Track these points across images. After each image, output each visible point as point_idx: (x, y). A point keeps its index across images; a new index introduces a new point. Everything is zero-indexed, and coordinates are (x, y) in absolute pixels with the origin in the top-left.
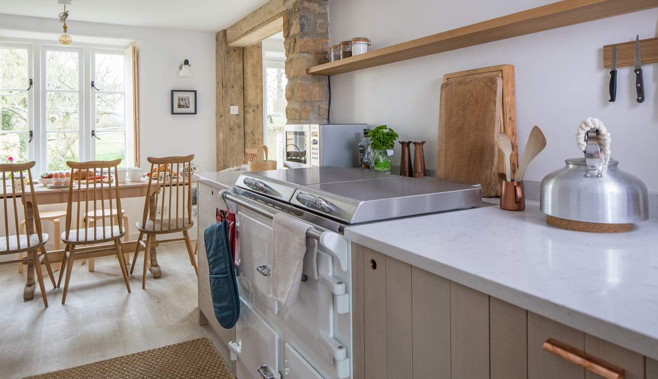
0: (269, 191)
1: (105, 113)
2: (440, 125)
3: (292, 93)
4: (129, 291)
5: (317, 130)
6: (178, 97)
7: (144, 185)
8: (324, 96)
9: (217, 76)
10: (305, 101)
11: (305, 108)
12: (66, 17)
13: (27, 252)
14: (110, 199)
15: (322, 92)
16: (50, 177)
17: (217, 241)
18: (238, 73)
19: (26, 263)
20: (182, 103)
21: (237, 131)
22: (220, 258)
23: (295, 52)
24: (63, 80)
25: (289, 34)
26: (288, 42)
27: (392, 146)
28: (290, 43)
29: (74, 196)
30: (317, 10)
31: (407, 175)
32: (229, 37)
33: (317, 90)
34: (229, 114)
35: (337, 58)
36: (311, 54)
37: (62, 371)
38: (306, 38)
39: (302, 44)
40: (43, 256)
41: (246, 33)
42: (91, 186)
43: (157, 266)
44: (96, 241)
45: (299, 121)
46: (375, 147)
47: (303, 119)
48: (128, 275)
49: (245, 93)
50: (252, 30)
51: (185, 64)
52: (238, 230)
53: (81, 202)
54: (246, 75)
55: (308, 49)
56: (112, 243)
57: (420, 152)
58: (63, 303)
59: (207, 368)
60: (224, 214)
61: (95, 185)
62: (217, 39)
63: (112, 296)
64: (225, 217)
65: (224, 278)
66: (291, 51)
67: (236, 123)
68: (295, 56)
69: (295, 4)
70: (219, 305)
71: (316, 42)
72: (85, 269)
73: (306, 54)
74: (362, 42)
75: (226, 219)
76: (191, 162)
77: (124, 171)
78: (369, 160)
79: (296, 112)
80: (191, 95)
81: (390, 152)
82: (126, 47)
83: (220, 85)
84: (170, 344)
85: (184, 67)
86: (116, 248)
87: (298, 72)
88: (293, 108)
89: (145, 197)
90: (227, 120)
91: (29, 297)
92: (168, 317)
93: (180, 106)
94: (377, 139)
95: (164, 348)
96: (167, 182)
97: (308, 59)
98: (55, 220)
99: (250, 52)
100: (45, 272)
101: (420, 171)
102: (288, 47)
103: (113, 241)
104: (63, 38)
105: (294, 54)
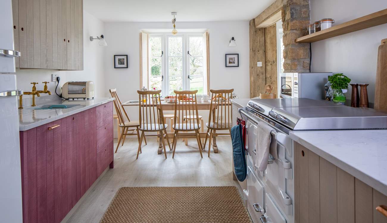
0: (261, 110)
1: (199, 66)
2: (378, 74)
3: (287, 54)
4: (202, 157)
5: (297, 76)
6: (229, 58)
7: (209, 104)
8: (307, 56)
9: (250, 45)
10: (294, 59)
11: (294, 63)
12: (175, 21)
13: (159, 132)
14: (193, 110)
15: (305, 53)
16: (168, 98)
17: (236, 134)
18: (262, 43)
19: (159, 137)
20: (231, 61)
21: (261, 76)
22: (238, 144)
23: (288, 30)
24: (180, 50)
25: (285, 19)
26: (284, 24)
27: (347, 87)
28: (285, 24)
29: (178, 107)
30: (302, 3)
31: (355, 106)
32: (256, 23)
33: (302, 52)
34: (257, 66)
35: (312, 32)
36: (298, 30)
37: (169, 187)
38: (294, 22)
39: (292, 25)
40: (165, 135)
41: (265, 20)
42: (185, 103)
43: (216, 146)
44: (187, 130)
45: (290, 71)
46: (334, 87)
47: (293, 70)
48: (202, 149)
49: (266, 54)
50: (267, 18)
51: (232, 40)
52: (247, 130)
53: (184, 111)
54: (266, 44)
55: (296, 27)
56: (194, 132)
57: (364, 91)
58: (173, 158)
59: (233, 201)
60: (240, 121)
61: (186, 103)
62: (250, 24)
63: (194, 158)
64: (240, 123)
65: (239, 154)
66: (286, 29)
67: (261, 71)
68: (288, 32)
69: (288, 2)
70: (237, 168)
71: (301, 23)
72: (184, 144)
73: (294, 30)
74: (327, 21)
75: (241, 123)
76: (232, 93)
77: (201, 96)
78: (329, 95)
79: (289, 65)
80: (236, 56)
81: (345, 91)
82: (203, 33)
83: (252, 50)
84: (217, 186)
85: (232, 41)
86: (197, 135)
87: (289, 42)
88: (287, 63)
89: (210, 110)
90: (255, 69)
91: (160, 153)
92: (218, 172)
93: (230, 63)
94: (335, 82)
95: (214, 187)
96: (220, 103)
97: (296, 34)
98: (171, 118)
99: (269, 30)
100: (166, 142)
101: (364, 104)
102: (284, 27)
103: (195, 131)
104: (174, 31)
105: (288, 31)
